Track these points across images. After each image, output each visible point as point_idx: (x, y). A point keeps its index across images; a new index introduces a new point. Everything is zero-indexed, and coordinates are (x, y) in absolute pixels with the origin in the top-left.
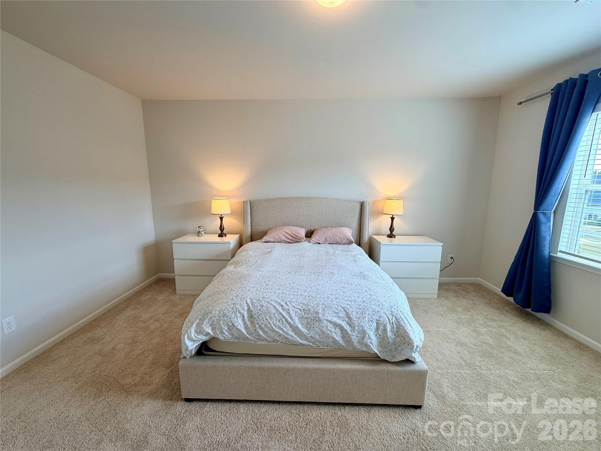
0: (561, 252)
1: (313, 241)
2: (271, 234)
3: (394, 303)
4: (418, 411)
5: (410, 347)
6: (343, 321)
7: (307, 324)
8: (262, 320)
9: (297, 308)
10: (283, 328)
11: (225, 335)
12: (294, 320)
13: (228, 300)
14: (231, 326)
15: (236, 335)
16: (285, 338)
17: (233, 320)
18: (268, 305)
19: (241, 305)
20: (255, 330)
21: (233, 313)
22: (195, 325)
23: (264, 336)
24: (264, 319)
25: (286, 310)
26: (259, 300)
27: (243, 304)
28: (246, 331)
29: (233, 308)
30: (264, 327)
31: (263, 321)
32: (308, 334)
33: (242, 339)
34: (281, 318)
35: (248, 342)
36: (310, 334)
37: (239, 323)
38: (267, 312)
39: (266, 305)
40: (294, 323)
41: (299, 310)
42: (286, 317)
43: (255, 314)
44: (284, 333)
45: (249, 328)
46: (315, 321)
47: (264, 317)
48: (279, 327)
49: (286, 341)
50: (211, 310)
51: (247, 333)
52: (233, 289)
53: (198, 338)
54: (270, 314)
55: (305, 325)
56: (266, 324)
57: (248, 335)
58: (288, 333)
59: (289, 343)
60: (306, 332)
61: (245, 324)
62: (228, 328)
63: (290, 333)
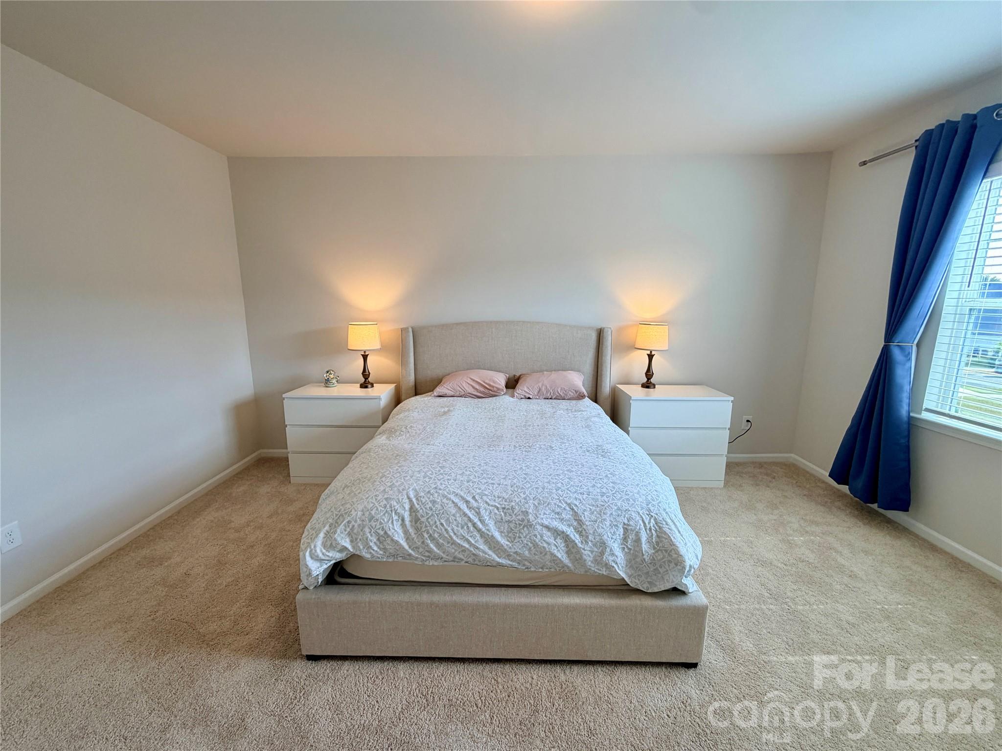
0: (928, 410)
1: (518, 394)
2: (448, 383)
3: (654, 496)
4: (691, 672)
5: (679, 567)
6: (569, 526)
7: (508, 532)
8: (434, 526)
9: (492, 506)
10: (470, 538)
11: (374, 550)
12: (487, 525)
13: (378, 493)
14: (382, 536)
15: (391, 551)
16: (472, 555)
17: (386, 526)
18: (445, 500)
19: (399, 501)
20: (423, 542)
21: (386, 515)
22: (322, 535)
23: (438, 552)
24: (438, 523)
25: (473, 509)
26: (429, 492)
27: (403, 499)
28: (408, 544)
29: (385, 507)
30: (437, 536)
31: (436, 527)
32: (510, 548)
33: (400, 557)
34: (466, 522)
35: (411, 561)
36: (515, 549)
37: (396, 531)
38: (441, 512)
39: (441, 500)
40: (488, 530)
41: (496, 509)
42: (473, 521)
43: (423, 516)
44: (470, 546)
45: (413, 539)
46: (522, 527)
47: (437, 521)
48: (462, 537)
49: (474, 560)
50: (350, 510)
51: (410, 547)
52: (386, 474)
53: (328, 556)
54: (448, 516)
55: (506, 534)
56: (440, 531)
57: (410, 551)
58: (477, 547)
59: (479, 563)
60: (507, 545)
61: (406, 532)
62: (378, 539)
63: (481, 547)
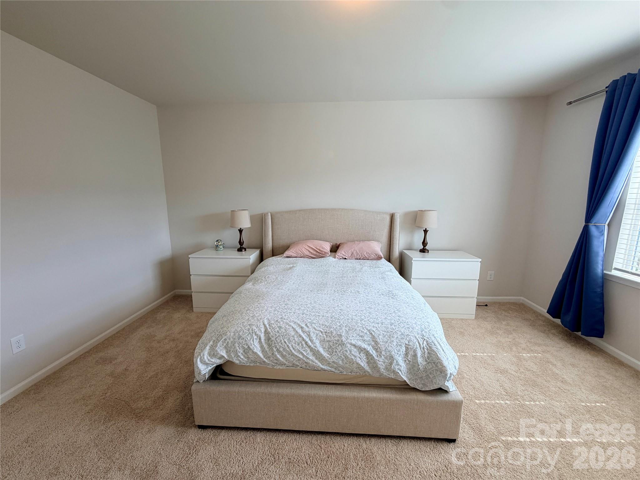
0: (616, 269)
1: (338, 256)
2: (293, 248)
3: (426, 326)
4: (452, 445)
5: (443, 374)
6: (369, 345)
7: (329, 348)
8: (280, 343)
9: (318, 330)
10: (303, 352)
11: (241, 358)
12: (315, 343)
13: (244, 321)
14: (246, 349)
15: (252, 359)
16: (304, 363)
17: (249, 343)
18: (287, 326)
19: (258, 326)
20: (273, 354)
21: (249, 335)
22: (208, 348)
23: (283, 360)
24: (283, 341)
25: (306, 333)
26: (277, 321)
27: (260, 325)
28: (263, 354)
29: (249, 330)
30: (282, 350)
31: (282, 344)
32: (330, 359)
33: (258, 363)
34: (301, 341)
35: (265, 366)
36: (333, 359)
37: (255, 346)
38: (285, 334)
39: (285, 326)
40: (315, 346)
41: (320, 333)
42: (306, 340)
43: (273, 337)
44: (304, 357)
45: (266, 352)
46: (337, 345)
47: (282, 340)
48: (298, 351)
49: (306, 366)
50: (226, 332)
51: (264, 357)
52: (250, 308)
53: (212, 362)
54: (289, 337)
55: (327, 349)
56: (284, 347)
57: (264, 359)
58: (308, 358)
59: (309, 368)
60: (328, 357)
61: (262, 347)
62: (244, 351)
63: (311, 358)
